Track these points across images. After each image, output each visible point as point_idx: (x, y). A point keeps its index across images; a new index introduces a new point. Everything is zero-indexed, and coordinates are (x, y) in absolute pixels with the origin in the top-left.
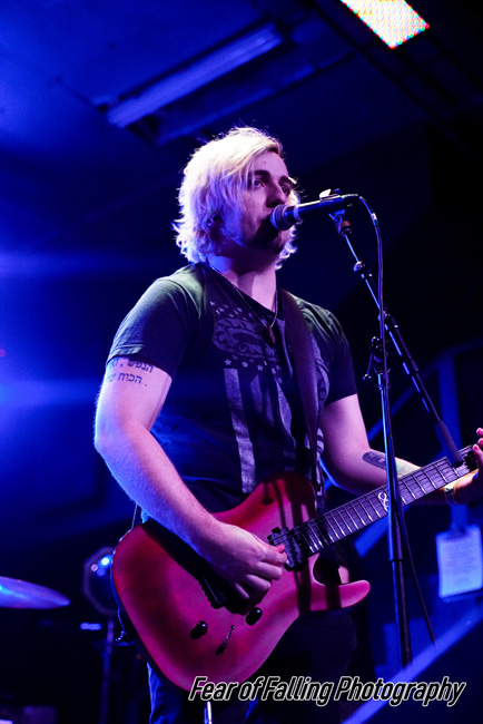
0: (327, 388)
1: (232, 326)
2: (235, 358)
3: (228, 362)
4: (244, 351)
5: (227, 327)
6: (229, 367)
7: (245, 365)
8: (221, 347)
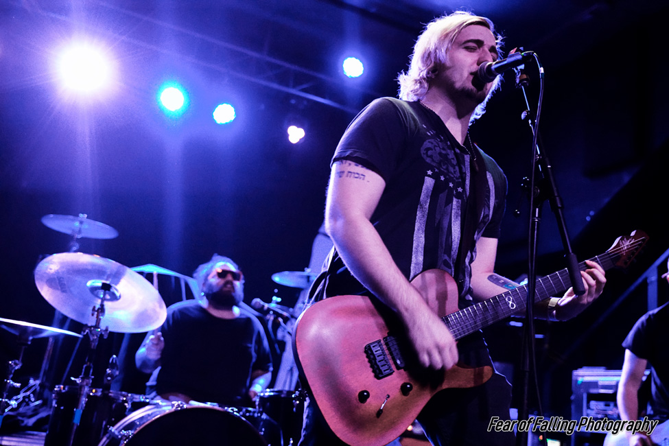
0: (490, 216)
1: (439, 146)
2: (436, 170)
3: (430, 172)
4: (444, 167)
5: (435, 146)
6: (429, 176)
7: (442, 178)
8: (428, 160)
